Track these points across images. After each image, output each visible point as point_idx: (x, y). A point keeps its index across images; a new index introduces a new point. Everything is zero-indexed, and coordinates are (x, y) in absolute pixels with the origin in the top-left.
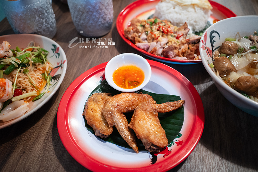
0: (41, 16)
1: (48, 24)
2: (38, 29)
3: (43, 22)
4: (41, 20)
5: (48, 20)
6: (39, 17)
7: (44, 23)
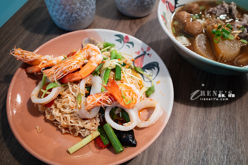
0: (82, 2)
1: (88, 11)
2: (77, 17)
3: (83, 9)
4: (82, 7)
5: (89, 7)
6: (80, 3)
7: (85, 10)
